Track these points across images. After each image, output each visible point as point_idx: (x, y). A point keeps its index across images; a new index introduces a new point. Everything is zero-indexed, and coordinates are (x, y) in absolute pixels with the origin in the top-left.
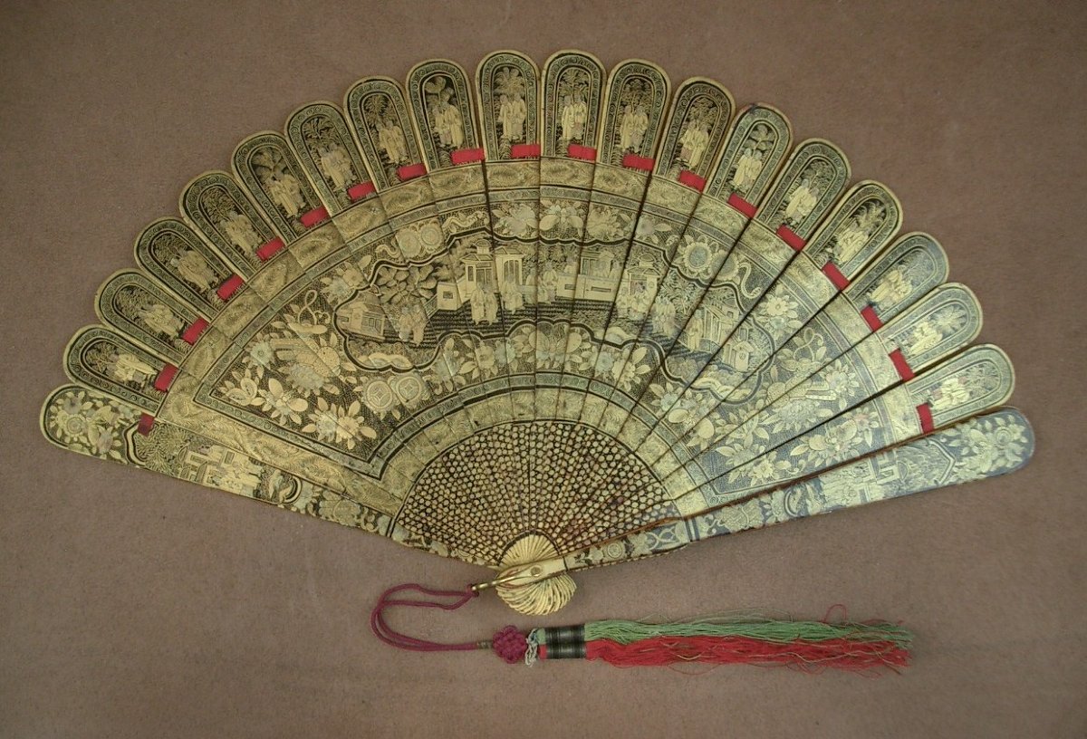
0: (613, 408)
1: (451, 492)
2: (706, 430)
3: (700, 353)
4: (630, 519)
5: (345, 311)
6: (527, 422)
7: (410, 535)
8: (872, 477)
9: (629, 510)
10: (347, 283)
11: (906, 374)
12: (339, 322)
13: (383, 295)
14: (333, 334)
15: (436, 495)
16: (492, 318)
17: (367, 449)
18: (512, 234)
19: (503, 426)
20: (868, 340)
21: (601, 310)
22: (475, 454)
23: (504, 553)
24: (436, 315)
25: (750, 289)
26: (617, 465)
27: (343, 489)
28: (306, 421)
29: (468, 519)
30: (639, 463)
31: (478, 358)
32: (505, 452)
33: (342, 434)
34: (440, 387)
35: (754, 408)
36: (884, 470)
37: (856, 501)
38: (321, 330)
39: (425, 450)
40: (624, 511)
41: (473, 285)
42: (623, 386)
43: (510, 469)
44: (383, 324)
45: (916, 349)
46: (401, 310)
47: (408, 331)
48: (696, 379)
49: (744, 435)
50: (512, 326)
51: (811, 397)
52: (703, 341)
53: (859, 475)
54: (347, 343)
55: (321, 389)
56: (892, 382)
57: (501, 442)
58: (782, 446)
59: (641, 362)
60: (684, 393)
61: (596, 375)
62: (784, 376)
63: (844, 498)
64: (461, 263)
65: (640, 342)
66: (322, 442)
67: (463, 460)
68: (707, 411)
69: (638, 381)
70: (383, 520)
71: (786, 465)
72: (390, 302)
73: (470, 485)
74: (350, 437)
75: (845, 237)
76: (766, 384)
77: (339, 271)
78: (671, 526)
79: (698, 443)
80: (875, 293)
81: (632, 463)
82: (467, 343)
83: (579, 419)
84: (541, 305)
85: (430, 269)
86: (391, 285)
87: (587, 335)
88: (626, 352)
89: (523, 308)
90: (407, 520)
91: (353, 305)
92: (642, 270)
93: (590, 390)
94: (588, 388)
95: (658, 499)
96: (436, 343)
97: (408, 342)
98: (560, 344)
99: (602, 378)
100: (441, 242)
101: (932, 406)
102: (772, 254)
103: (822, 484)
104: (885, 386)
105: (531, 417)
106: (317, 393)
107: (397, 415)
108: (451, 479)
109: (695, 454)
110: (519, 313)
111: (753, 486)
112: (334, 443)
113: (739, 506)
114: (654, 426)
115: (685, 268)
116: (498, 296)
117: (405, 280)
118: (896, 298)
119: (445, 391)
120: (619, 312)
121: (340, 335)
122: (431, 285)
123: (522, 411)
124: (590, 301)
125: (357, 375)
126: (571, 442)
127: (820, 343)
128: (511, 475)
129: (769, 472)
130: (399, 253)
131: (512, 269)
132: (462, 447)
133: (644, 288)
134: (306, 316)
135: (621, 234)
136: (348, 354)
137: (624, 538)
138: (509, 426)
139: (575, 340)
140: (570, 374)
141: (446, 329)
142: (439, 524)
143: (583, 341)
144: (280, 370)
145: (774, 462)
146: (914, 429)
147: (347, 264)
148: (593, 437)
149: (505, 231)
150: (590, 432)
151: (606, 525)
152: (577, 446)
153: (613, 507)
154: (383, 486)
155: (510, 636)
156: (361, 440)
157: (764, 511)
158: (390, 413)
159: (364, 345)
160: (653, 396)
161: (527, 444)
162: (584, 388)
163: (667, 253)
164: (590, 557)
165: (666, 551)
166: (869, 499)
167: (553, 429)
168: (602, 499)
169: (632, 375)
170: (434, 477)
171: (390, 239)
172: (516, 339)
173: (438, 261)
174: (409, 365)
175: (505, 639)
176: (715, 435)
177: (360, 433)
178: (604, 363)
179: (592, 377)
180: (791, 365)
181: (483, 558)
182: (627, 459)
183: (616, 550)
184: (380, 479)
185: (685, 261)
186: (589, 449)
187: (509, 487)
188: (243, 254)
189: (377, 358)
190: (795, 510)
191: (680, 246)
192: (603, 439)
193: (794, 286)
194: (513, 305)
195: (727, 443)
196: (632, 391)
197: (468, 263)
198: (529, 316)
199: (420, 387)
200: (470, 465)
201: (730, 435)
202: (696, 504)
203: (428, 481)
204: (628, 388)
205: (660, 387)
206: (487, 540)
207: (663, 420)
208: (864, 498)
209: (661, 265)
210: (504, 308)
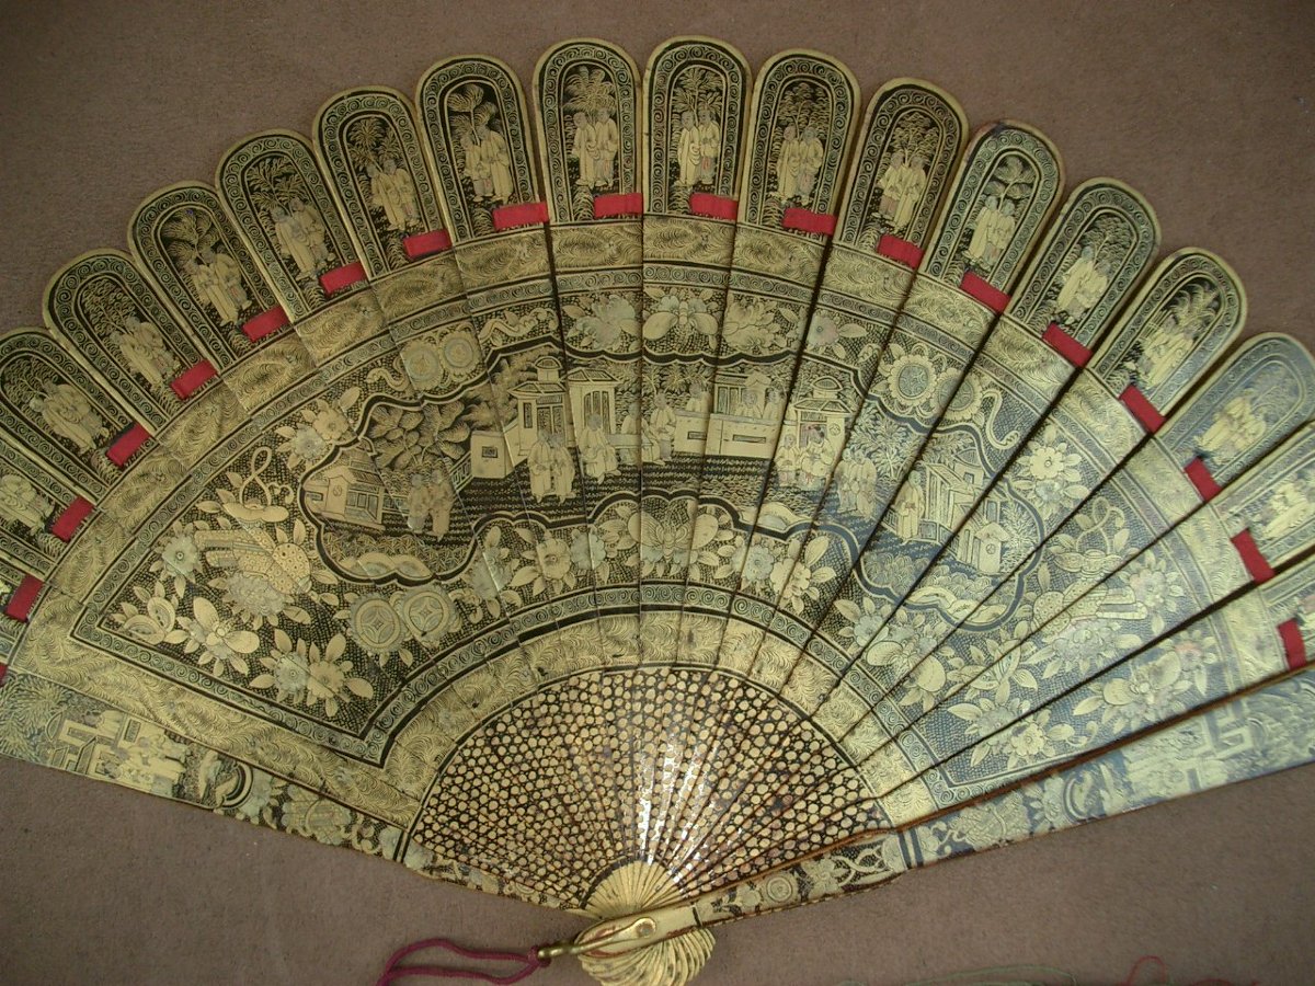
0: (772, 641)
1: (502, 788)
2: (933, 677)
3: (919, 544)
4: (805, 834)
5: (315, 482)
6: (627, 668)
7: (435, 859)
8: (1209, 747)
9: (802, 818)
10: (320, 435)
11: (1260, 572)
12: (308, 500)
13: (379, 454)
14: (298, 523)
15: (475, 793)
16: (565, 490)
17: (357, 714)
18: (597, 347)
19: (585, 676)
20: (1196, 516)
21: (750, 474)
22: (541, 724)
23: (592, 890)
24: (469, 486)
25: (1000, 435)
26: (781, 740)
27: (320, 783)
28: (254, 672)
29: (531, 833)
30: (819, 736)
31: (542, 560)
32: (590, 720)
33: (317, 691)
34: (479, 609)
35: (1012, 637)
36: (1227, 735)
37: (1183, 788)
38: (278, 514)
39: (455, 717)
40: (795, 820)
41: (532, 435)
42: (790, 605)
43: (599, 749)
44: (381, 503)
45: (1276, 528)
46: (409, 479)
47: (423, 515)
48: (912, 590)
49: (995, 683)
50: (598, 504)
51: (1106, 615)
52: (924, 525)
53: (1186, 745)
54: (322, 536)
55: (281, 615)
56: (1237, 585)
57: (584, 703)
58: (1057, 700)
59: (821, 563)
60: (894, 614)
61: (743, 586)
62: (1059, 581)
63: (1163, 785)
64: (511, 397)
65: (816, 528)
66: (284, 705)
67: (519, 734)
68: (934, 644)
69: (815, 595)
70: (389, 835)
71: (1066, 731)
72: (392, 466)
73: (533, 775)
74: (332, 695)
75: (1156, 343)
76: (1031, 595)
77: (307, 414)
78: (875, 844)
79: (917, 700)
80: (1207, 436)
81: (807, 736)
82: (524, 534)
83: (716, 663)
84: (648, 467)
85: (459, 409)
86: (392, 437)
87: (727, 518)
88: (794, 544)
89: (618, 473)
90: (429, 834)
91: (331, 472)
92: (818, 403)
93: (734, 612)
94: (729, 609)
95: (852, 797)
96: (471, 535)
97: (423, 534)
98: (682, 534)
99: (753, 591)
100: (477, 362)
101: (1302, 623)
102: (1037, 374)
103: (1126, 763)
104: (1226, 592)
105: (634, 660)
106: (274, 621)
107: (408, 658)
108: (500, 766)
109: (915, 718)
110: (610, 481)
111: (1012, 770)
112: (303, 706)
113: (990, 805)
114: (844, 673)
115: (890, 399)
116: (575, 451)
117: (417, 429)
118: (1241, 444)
119: (488, 617)
120: (781, 476)
121: (310, 523)
122: (461, 435)
123: (617, 650)
124: (731, 458)
125: (340, 591)
126: (702, 703)
127: (1120, 523)
128: (601, 759)
129: (1039, 744)
130: (406, 383)
131: (597, 407)
132: (517, 713)
133: (822, 435)
134: (253, 492)
135: (783, 343)
136: (323, 555)
137: (796, 868)
138: (596, 676)
139: (707, 527)
140: (700, 585)
141: (488, 511)
142: (482, 841)
143: (721, 528)
144: (212, 583)
145: (1046, 728)
146: (1274, 662)
147: (320, 403)
148: (740, 693)
149: (585, 342)
150: (734, 683)
151: (765, 844)
152: (713, 709)
153: (775, 814)
154: (386, 778)
156: (348, 701)
157: (1031, 812)
158: (395, 656)
159: (350, 540)
160: (840, 621)
161: (628, 706)
162: (722, 608)
163: (859, 372)
164: (737, 902)
165: (867, 886)
166: (1203, 785)
167: (672, 679)
168: (756, 800)
169: (804, 584)
170: (472, 762)
171: (390, 359)
172: (606, 526)
173: (471, 395)
174: (426, 573)
176: (948, 685)
177: (347, 690)
178: (756, 565)
179: (735, 588)
180: (1073, 562)
181: (557, 896)
182: (798, 730)
183: (782, 887)
184: (381, 766)
185: (891, 388)
186: (733, 713)
187: (599, 780)
188: (148, 390)
189: (371, 562)
190: (1082, 809)
191: (882, 363)
192: (758, 696)
193: (1073, 427)
194: (599, 468)
195: (967, 698)
196: (806, 612)
197: (522, 397)
198: (627, 486)
199: (446, 615)
200: (533, 742)
201: (972, 684)
202: (917, 802)
203: (462, 770)
204: (799, 608)
205: (851, 604)
206: (562, 868)
207: (858, 662)
208: (1195, 782)
209: (850, 395)
210: (585, 474)
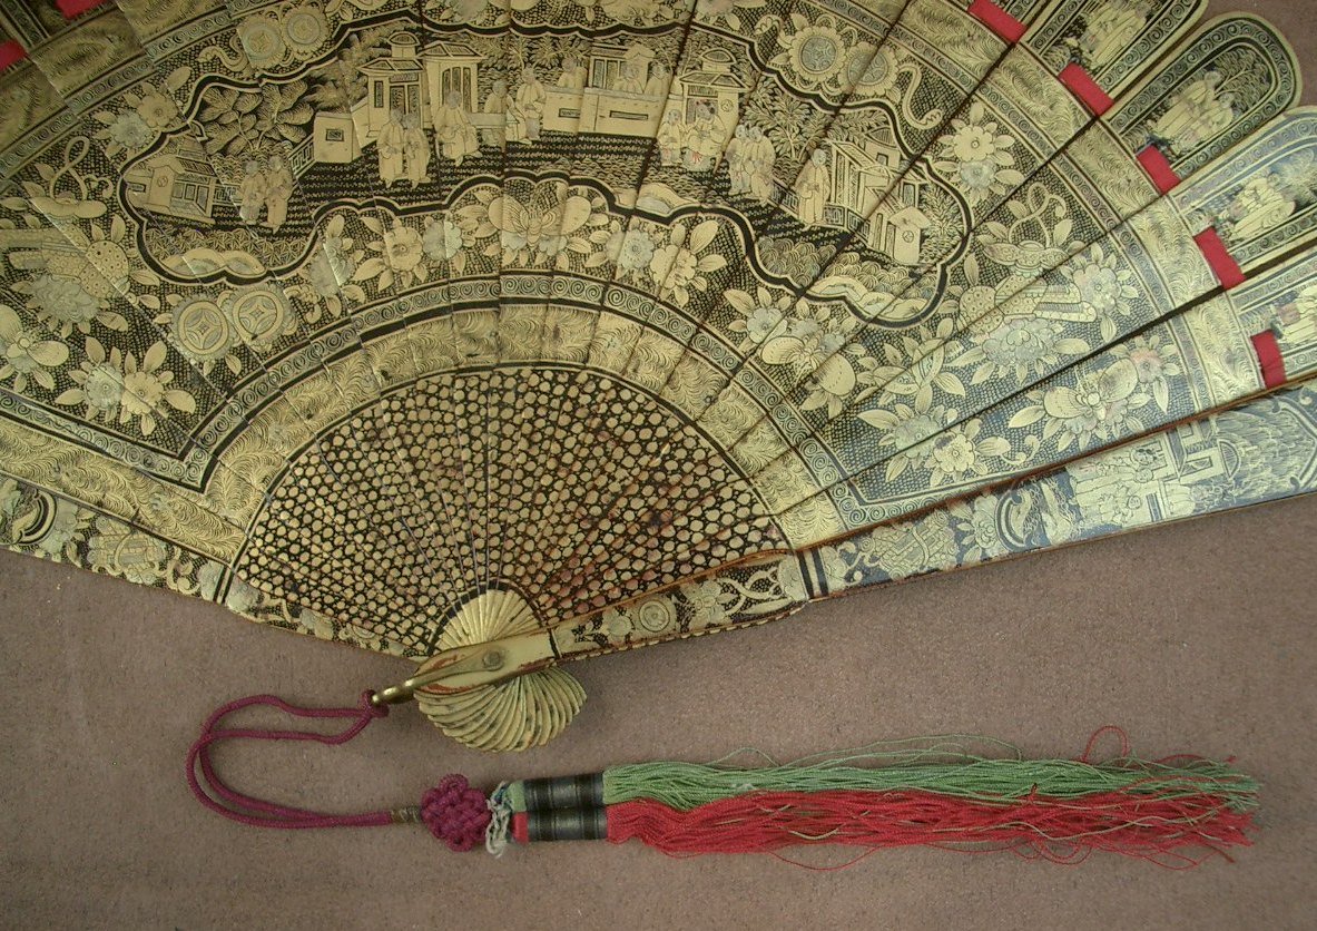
0: (652, 338)
1: (337, 512)
2: (839, 379)
3: (823, 230)
4: (686, 555)
5: (139, 173)
6: (484, 369)
7: (261, 599)
8: (1171, 469)
9: (684, 536)
10: (144, 121)
11: (1228, 276)
12: (129, 193)
13: (210, 139)
14: (116, 218)
15: (307, 519)
16: (418, 174)
17: (176, 433)
18: (458, 20)
19: (435, 379)
20: (1152, 208)
21: (629, 153)
22: (383, 436)
23: (440, 631)
24: (310, 172)
25: (919, 113)
26: (660, 448)
27: (133, 512)
28: (63, 383)
29: (370, 565)
30: (704, 443)
31: (389, 250)
32: (440, 429)
33: (132, 406)
34: (317, 308)
35: (934, 336)
36: (1193, 457)
37: (1141, 517)
38: (95, 209)
39: (287, 431)
40: (675, 538)
41: (383, 115)
42: (672, 296)
43: (449, 462)
44: (212, 194)
45: (1247, 228)
46: (243, 166)
47: (257, 205)
48: (815, 279)
49: (914, 387)
50: (455, 188)
51: (1046, 314)
52: (829, 209)
53: (1145, 466)
54: (144, 233)
55: (93, 322)
56: (1202, 291)
57: (432, 409)
58: (992, 408)
59: (709, 249)
61: (619, 275)
62: (992, 274)
63: (1117, 510)
64: (360, 75)
65: (704, 211)
66: (93, 423)
67: (358, 449)
68: (841, 341)
69: (702, 285)
70: (210, 572)
71: (1000, 445)
72: (224, 152)
73: (373, 496)
74: (148, 411)
75: (1102, 19)
76: (956, 289)
77: (131, 98)
78: (770, 566)
79: (822, 404)
80: (1163, 121)
81: (690, 443)
82: (371, 223)
83: (585, 361)
84: (512, 147)
85: (303, 88)
86: (225, 120)
87: (601, 200)
88: (679, 230)
89: (478, 155)
90: (254, 569)
91: (155, 160)
92: (708, 77)
93: (607, 304)
94: (602, 301)
95: (743, 513)
96: (311, 226)
97: (257, 226)
98: (549, 219)
99: (630, 280)
100: (324, 38)
101: (1280, 336)
102: (961, 49)
103: (1072, 482)
104: (1190, 297)
105: (491, 360)
106: (85, 328)
107: (235, 365)
108: (337, 487)
109: (818, 420)
110: (469, 163)
111: (935, 488)
112: (116, 424)
113: (909, 525)
114: (734, 372)
115: (792, 74)
116: (431, 133)
117: (254, 112)
118: (1203, 133)
119: (327, 316)
120: (664, 155)
121: (130, 219)
122: (303, 117)
123: (473, 348)
124: (606, 136)
125: (161, 292)
126: (568, 406)
127: (1061, 211)
128: (450, 473)
129: (967, 460)
130: (244, 63)
131: (457, 83)
132: (357, 423)
133: (712, 111)
134: (67, 184)
135: (669, 14)
136: (144, 254)
137: (675, 591)
138: (447, 380)
139: (578, 209)
140: (568, 275)
141: (330, 198)
142: (315, 575)
143: (594, 211)
144: (15, 287)
145: (977, 440)
146: (1247, 379)
147: (146, 86)
148: (612, 394)
149: (445, 15)
150: (605, 384)
151: (638, 566)
152: (580, 413)
153: (652, 531)
154: (207, 505)
155: (453, 794)
156: (166, 416)
157: (960, 536)
158: (221, 365)
159: (174, 235)
160: (731, 314)
161: (483, 412)
162: (594, 301)
163: (756, 46)
164: (603, 630)
165: (761, 617)
166: (1166, 515)
167: (534, 380)
168: (629, 516)
169: (690, 273)
170: (304, 483)
171: (226, 38)
172: (462, 212)
173: (317, 74)
174: (259, 270)
175: (444, 801)
176: (858, 388)
177: (165, 403)
178: (629, 250)
179: (609, 278)
180: (1004, 254)
181: (400, 641)
182: (679, 436)
183: (658, 616)
184: (202, 490)
185: (792, 61)
186: (604, 417)
187: (447, 497)
189: (195, 260)
190: (1020, 535)
191: (782, 34)
192: (633, 399)
193: (1004, 106)
194: (458, 148)
195: (881, 403)
196: (690, 305)
197: (373, 75)
198: (489, 168)
199: (280, 316)
200: (373, 457)
201: (887, 388)
202: (822, 522)
203: (294, 492)
204: (682, 299)
205: (745, 295)
206: (405, 605)
207: (751, 359)
208: (1156, 511)
209: (745, 69)
210: (441, 155)
